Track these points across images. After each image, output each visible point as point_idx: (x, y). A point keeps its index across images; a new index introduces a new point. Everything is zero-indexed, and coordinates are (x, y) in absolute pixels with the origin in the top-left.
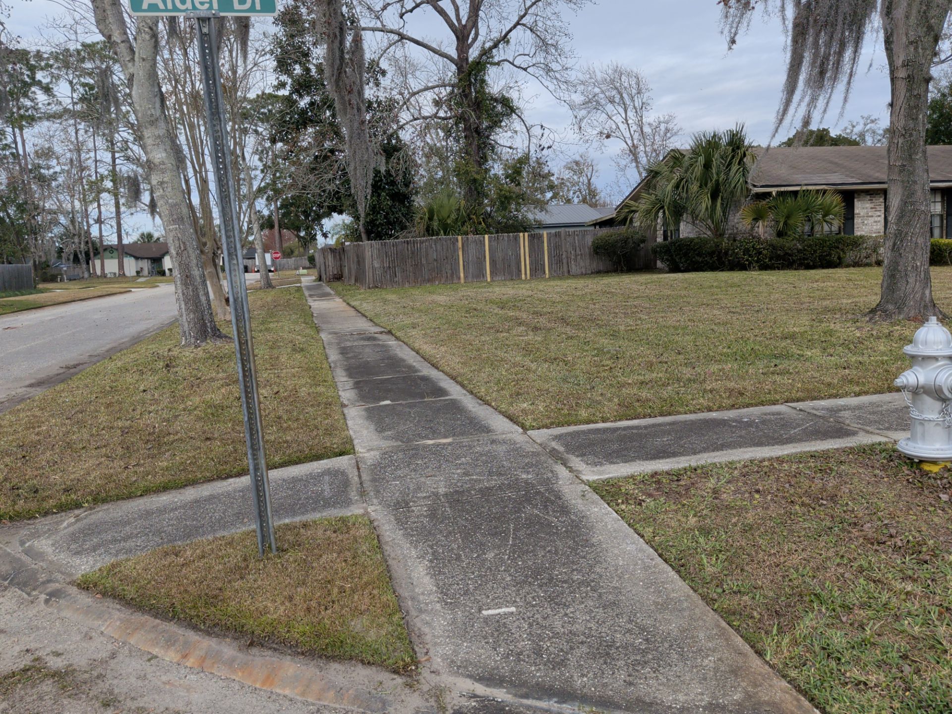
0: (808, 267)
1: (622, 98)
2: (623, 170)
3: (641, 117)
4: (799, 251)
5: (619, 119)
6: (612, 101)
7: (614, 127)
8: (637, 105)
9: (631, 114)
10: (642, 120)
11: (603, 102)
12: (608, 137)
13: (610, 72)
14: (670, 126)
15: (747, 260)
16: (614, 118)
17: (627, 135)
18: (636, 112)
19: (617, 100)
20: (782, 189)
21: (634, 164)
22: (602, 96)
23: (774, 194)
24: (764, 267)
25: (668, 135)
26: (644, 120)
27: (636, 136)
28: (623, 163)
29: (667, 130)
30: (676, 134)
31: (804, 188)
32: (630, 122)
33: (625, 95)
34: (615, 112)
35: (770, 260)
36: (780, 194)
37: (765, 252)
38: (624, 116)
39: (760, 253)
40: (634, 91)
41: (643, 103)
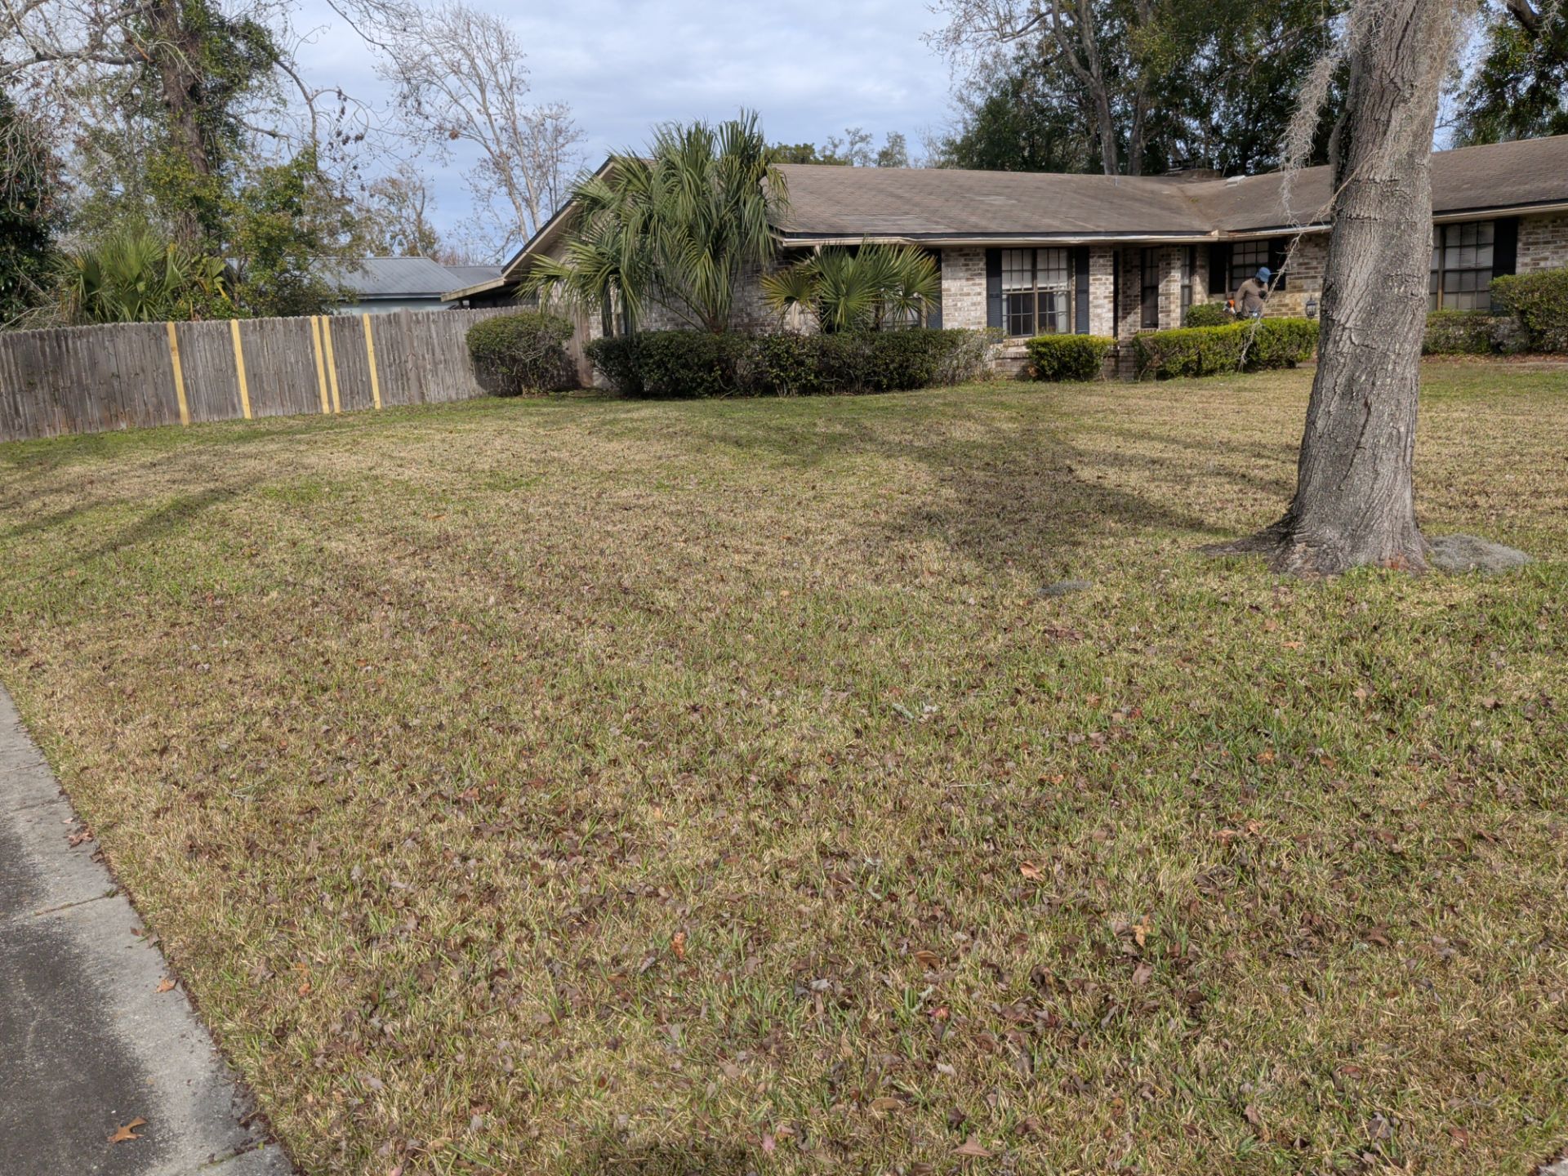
0: (878, 388)
1: (473, 65)
2: (485, 197)
3: (512, 103)
4: (867, 359)
5: (473, 107)
6: (456, 70)
7: (464, 118)
8: (501, 80)
9: (493, 97)
10: (512, 109)
11: (439, 70)
12: (454, 136)
13: (448, 17)
14: (563, 124)
15: (777, 377)
16: (462, 102)
17: (489, 135)
18: (502, 94)
19: (465, 68)
20: (832, 241)
21: (504, 189)
22: (436, 60)
23: (818, 249)
24: (807, 390)
25: (561, 140)
26: (517, 110)
27: (504, 137)
28: (484, 185)
29: (558, 131)
30: (573, 138)
31: (870, 240)
32: (492, 110)
33: (479, 62)
34: (463, 90)
35: (816, 377)
36: (829, 250)
37: (809, 361)
38: (480, 100)
39: (801, 364)
40: (495, 56)
41: (513, 79)
